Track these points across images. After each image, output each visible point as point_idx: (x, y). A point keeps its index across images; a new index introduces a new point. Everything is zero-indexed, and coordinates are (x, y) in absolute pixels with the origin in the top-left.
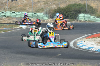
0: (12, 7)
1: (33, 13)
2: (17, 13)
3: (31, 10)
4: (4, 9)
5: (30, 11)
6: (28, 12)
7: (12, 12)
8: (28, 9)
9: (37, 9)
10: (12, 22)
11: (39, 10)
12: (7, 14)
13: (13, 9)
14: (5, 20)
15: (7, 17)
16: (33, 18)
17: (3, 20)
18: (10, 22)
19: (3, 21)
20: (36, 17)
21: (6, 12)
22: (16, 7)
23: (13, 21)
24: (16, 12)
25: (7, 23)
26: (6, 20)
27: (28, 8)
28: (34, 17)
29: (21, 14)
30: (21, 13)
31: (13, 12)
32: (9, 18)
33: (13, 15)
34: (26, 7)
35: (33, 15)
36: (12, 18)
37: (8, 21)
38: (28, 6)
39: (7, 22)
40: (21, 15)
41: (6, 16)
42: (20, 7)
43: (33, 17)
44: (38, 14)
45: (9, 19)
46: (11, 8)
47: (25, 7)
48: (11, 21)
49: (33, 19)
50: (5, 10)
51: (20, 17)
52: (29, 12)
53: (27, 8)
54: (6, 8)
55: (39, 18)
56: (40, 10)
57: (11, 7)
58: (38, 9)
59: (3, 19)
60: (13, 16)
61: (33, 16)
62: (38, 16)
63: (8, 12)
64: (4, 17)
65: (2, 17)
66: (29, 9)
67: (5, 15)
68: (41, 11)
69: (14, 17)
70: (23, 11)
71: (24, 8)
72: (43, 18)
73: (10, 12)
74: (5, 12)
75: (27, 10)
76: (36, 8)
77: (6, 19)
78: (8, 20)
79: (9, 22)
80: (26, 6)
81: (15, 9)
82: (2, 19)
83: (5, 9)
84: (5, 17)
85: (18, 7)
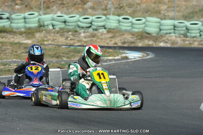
0: (125, 5)
1: (176, 22)
2: (134, 21)
3: (171, 14)
4: (104, 10)
5: (169, 16)
6: (162, 19)
7: (121, 18)
8: (166, 10)
9: (190, 10)
10: (120, 44)
11: (192, 13)
12: (110, 22)
13: (127, 9)
14: (103, 37)
15: (110, 31)
16: (174, 33)
17: (98, 38)
18: (116, 44)
19: (98, 40)
20: (183, 32)
21: (108, 16)
22: (134, 5)
23: (122, 41)
24: (133, 18)
25: (106, 45)
26: (106, 39)
27: (166, 7)
28: (178, 30)
29: (144, 23)
30: (144, 20)
31: (123, 18)
32: (113, 33)
33: (125, 26)
34: (160, 5)
35: (175, 26)
36: (121, 34)
37: (111, 41)
38: (165, 4)
39: (108, 44)
40: (145, 26)
41: (106, 26)
42: (144, 6)
43: (176, 31)
44: (188, 24)
45: (113, 35)
46: (120, 8)
47: (158, 7)
48: (118, 41)
49: (176, 37)
50: (105, 12)
51: (141, 30)
52: (165, 19)
53: (164, 7)
54: (109, 6)
55: (191, 33)
56: (197, 13)
57: (121, 5)
58: (192, 10)
59: (99, 34)
60: (123, 28)
61: (176, 28)
62: (188, 29)
63: (111, 17)
64: (101, 31)
65: (96, 30)
66: (168, 11)
67: (104, 26)
68: (198, 17)
69: (126, 31)
70: (152, 16)
71: (154, 8)
72: (201, 35)
73: (117, 18)
74: (104, 18)
75: (162, 12)
76: (187, 8)
77: (106, 36)
78: (110, 38)
79: (113, 42)
80: (160, 3)
81: (133, 9)
82: (96, 34)
83: (106, 10)
84: (104, 30)
85: (139, 4)
